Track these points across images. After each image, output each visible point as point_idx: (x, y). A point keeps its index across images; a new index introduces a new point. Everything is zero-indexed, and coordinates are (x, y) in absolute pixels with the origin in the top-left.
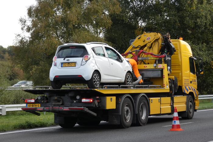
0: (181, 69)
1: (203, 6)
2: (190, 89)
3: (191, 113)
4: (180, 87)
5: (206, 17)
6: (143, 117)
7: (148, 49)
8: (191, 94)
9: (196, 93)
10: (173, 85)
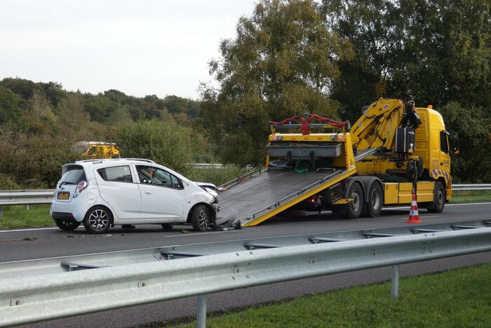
0: (428, 147)
1: (479, 51)
2: (440, 173)
3: (439, 205)
4: (427, 171)
5: (482, 67)
6: (376, 207)
7: (385, 120)
8: (441, 179)
9: (448, 179)
10: (416, 168)
